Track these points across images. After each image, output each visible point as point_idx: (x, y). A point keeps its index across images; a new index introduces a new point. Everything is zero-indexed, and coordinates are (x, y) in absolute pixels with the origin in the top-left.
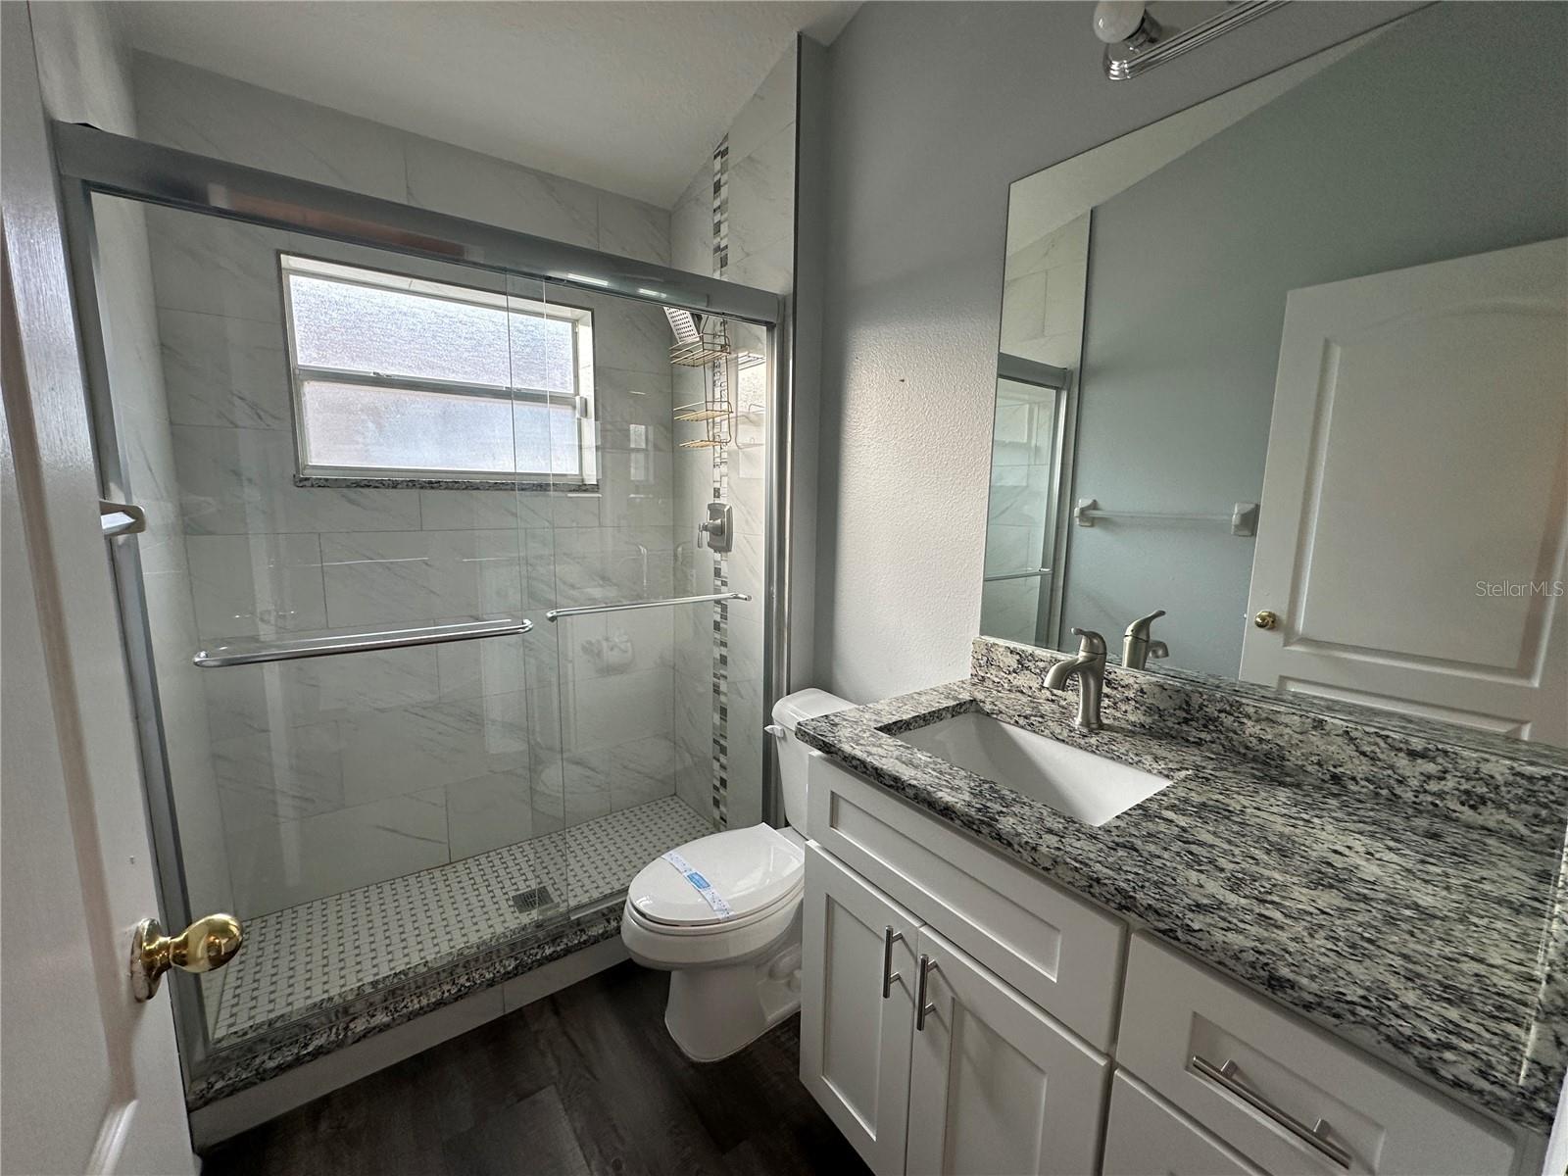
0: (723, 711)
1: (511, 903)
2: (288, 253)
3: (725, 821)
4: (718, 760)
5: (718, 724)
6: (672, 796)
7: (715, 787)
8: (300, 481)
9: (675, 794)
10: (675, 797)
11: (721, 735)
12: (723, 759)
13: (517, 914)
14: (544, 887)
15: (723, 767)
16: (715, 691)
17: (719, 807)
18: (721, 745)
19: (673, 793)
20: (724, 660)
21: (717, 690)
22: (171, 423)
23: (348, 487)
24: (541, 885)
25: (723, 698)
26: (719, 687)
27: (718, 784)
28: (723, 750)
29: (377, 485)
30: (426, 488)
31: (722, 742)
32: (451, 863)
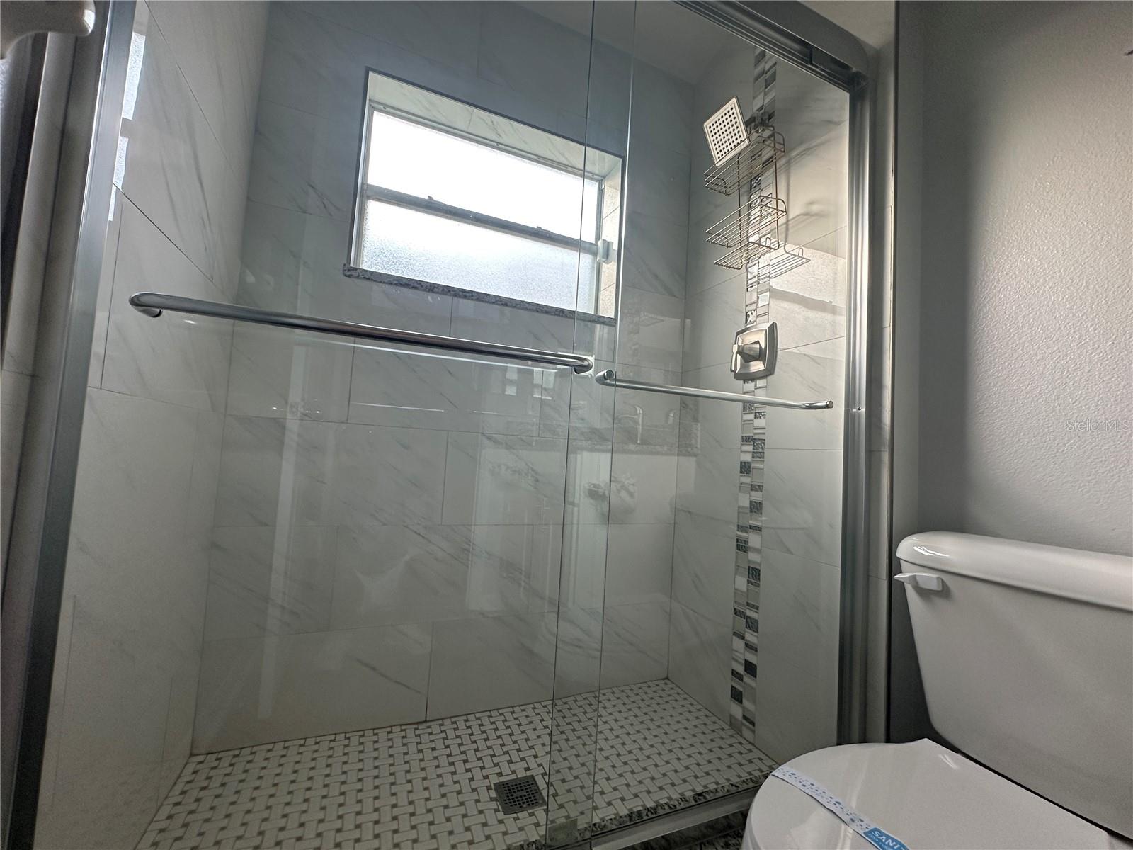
0: (754, 574)
1: (493, 794)
2: (375, 71)
3: (753, 724)
4: (743, 638)
5: (744, 589)
6: (664, 679)
7: (735, 673)
8: (349, 270)
9: (667, 678)
10: (666, 681)
11: (748, 604)
12: (750, 636)
13: (501, 815)
14: (532, 777)
15: (749, 646)
16: (739, 548)
17: (741, 702)
18: (747, 618)
19: (665, 676)
20: (756, 507)
21: (742, 546)
22: (248, 199)
23: (391, 284)
24: (529, 773)
25: (753, 556)
26: (746, 542)
27: (741, 669)
28: (752, 625)
29: (416, 285)
30: (460, 297)
31: (749, 613)
32: (426, 721)
